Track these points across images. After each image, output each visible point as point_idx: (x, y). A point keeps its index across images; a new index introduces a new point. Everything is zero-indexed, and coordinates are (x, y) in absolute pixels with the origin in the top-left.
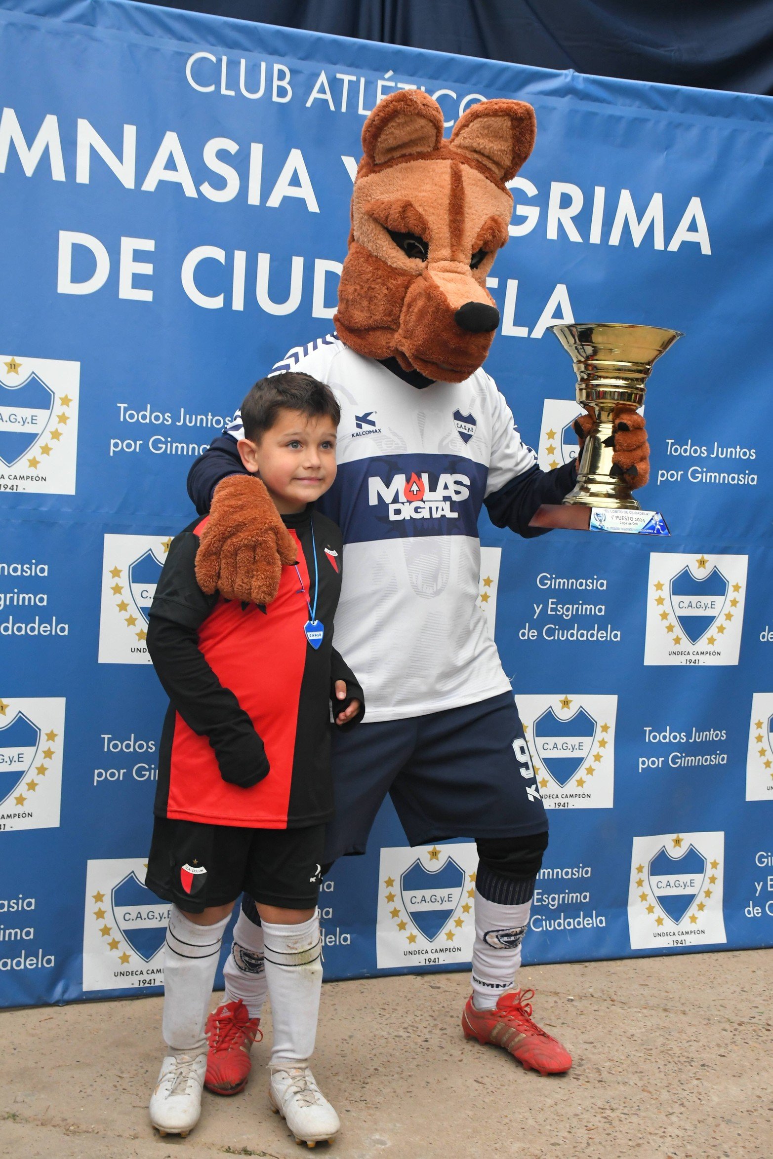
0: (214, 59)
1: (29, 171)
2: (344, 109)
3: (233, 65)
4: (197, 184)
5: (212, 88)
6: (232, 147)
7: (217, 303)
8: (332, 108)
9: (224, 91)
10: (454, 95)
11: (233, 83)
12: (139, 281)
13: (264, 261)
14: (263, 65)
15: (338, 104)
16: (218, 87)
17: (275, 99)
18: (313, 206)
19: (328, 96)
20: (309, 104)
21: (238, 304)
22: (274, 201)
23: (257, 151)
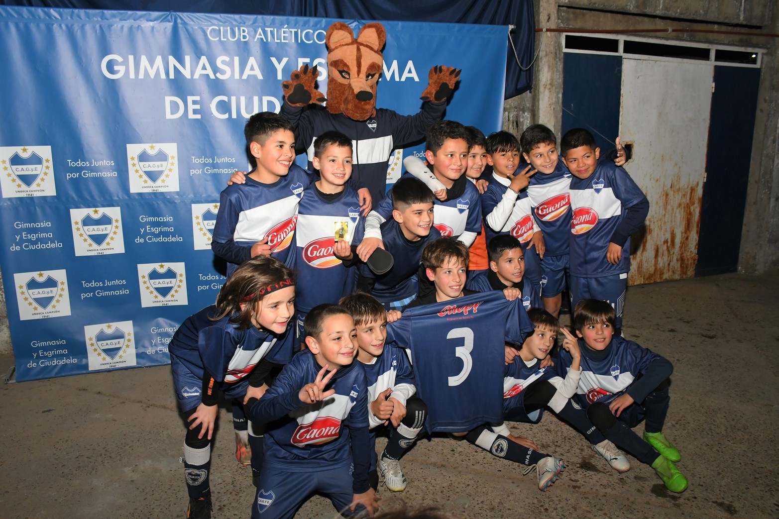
0: (218, 28)
1: (152, 76)
2: (269, 40)
3: (225, 30)
4: (215, 74)
6: (227, 59)
7: (226, 116)
8: (265, 40)
10: (312, 31)
11: (226, 36)
12: (195, 112)
13: (243, 99)
14: (237, 28)
16: (220, 38)
17: (242, 40)
18: (260, 77)
19: (263, 37)
20: (255, 40)
21: (234, 116)
22: (245, 77)
23: (236, 59)
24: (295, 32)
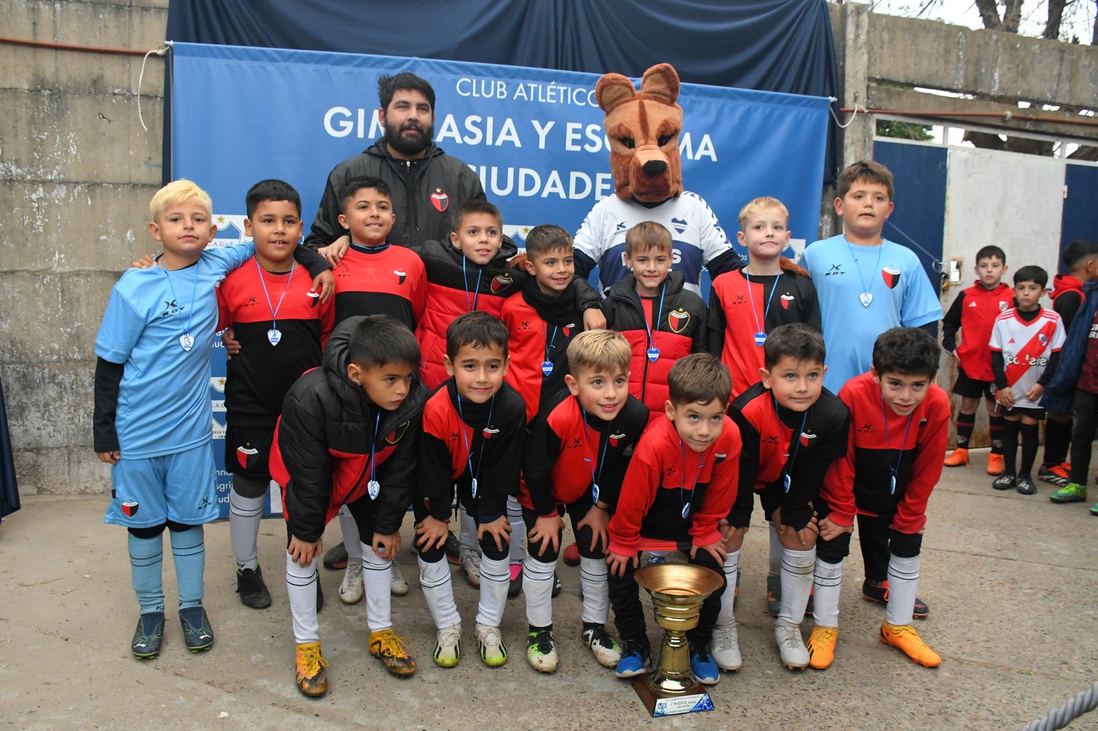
0: (469, 81)
2: (532, 99)
3: (479, 83)
4: (462, 137)
5: (469, 94)
6: (479, 119)
8: (526, 99)
9: (474, 95)
10: (585, 91)
11: (478, 91)
13: (494, 170)
14: (493, 83)
15: (529, 97)
16: (472, 93)
17: (499, 97)
18: (518, 144)
19: (524, 94)
20: (515, 98)
22: (499, 143)
23: (490, 120)
24: (564, 91)
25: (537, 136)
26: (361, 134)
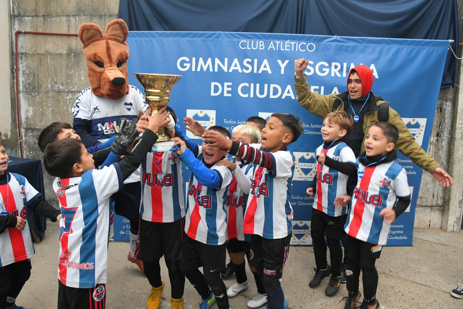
0: (246, 42)
1: (205, 70)
2: (277, 49)
3: (250, 43)
4: (242, 69)
5: (245, 48)
6: (250, 60)
7: (247, 96)
8: (274, 49)
9: (248, 48)
10: (305, 44)
11: (250, 46)
12: (228, 92)
13: (258, 85)
14: (257, 42)
15: (276, 48)
16: (247, 47)
17: (260, 49)
18: (270, 72)
19: (273, 47)
20: (268, 49)
21: (252, 96)
22: (260, 72)
23: (256, 61)
24: (294, 44)
25: (280, 68)
26: (194, 70)
